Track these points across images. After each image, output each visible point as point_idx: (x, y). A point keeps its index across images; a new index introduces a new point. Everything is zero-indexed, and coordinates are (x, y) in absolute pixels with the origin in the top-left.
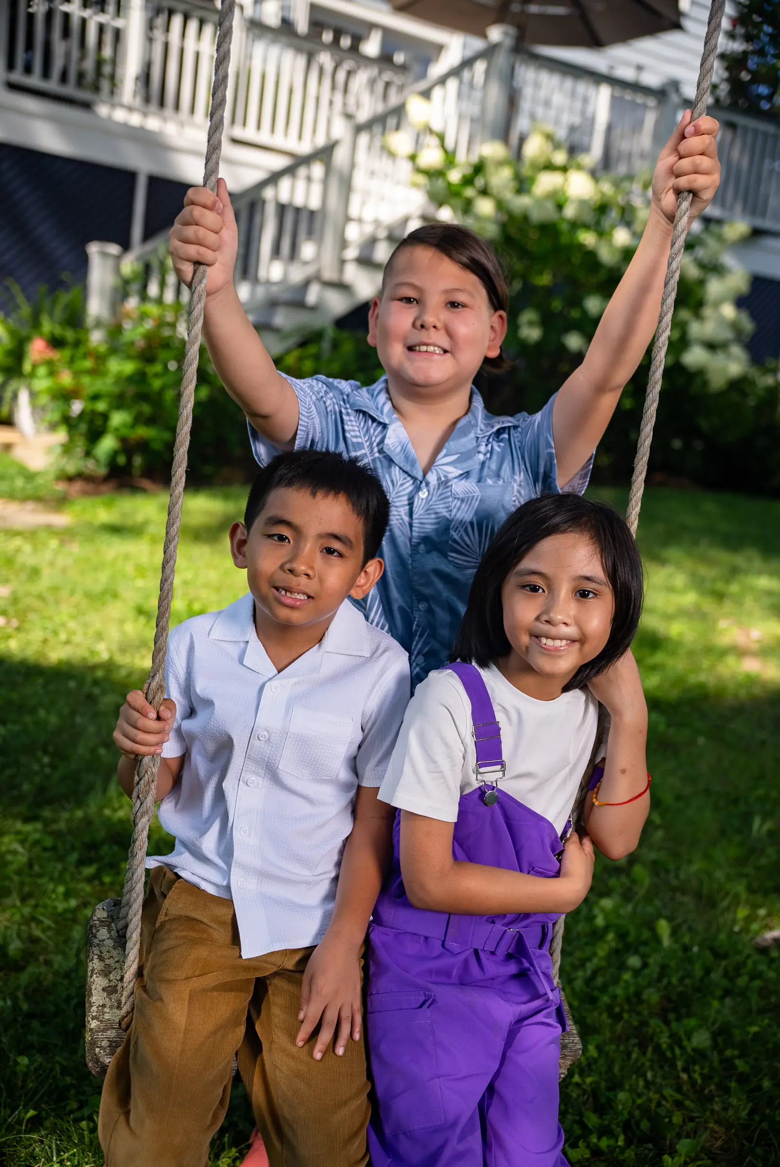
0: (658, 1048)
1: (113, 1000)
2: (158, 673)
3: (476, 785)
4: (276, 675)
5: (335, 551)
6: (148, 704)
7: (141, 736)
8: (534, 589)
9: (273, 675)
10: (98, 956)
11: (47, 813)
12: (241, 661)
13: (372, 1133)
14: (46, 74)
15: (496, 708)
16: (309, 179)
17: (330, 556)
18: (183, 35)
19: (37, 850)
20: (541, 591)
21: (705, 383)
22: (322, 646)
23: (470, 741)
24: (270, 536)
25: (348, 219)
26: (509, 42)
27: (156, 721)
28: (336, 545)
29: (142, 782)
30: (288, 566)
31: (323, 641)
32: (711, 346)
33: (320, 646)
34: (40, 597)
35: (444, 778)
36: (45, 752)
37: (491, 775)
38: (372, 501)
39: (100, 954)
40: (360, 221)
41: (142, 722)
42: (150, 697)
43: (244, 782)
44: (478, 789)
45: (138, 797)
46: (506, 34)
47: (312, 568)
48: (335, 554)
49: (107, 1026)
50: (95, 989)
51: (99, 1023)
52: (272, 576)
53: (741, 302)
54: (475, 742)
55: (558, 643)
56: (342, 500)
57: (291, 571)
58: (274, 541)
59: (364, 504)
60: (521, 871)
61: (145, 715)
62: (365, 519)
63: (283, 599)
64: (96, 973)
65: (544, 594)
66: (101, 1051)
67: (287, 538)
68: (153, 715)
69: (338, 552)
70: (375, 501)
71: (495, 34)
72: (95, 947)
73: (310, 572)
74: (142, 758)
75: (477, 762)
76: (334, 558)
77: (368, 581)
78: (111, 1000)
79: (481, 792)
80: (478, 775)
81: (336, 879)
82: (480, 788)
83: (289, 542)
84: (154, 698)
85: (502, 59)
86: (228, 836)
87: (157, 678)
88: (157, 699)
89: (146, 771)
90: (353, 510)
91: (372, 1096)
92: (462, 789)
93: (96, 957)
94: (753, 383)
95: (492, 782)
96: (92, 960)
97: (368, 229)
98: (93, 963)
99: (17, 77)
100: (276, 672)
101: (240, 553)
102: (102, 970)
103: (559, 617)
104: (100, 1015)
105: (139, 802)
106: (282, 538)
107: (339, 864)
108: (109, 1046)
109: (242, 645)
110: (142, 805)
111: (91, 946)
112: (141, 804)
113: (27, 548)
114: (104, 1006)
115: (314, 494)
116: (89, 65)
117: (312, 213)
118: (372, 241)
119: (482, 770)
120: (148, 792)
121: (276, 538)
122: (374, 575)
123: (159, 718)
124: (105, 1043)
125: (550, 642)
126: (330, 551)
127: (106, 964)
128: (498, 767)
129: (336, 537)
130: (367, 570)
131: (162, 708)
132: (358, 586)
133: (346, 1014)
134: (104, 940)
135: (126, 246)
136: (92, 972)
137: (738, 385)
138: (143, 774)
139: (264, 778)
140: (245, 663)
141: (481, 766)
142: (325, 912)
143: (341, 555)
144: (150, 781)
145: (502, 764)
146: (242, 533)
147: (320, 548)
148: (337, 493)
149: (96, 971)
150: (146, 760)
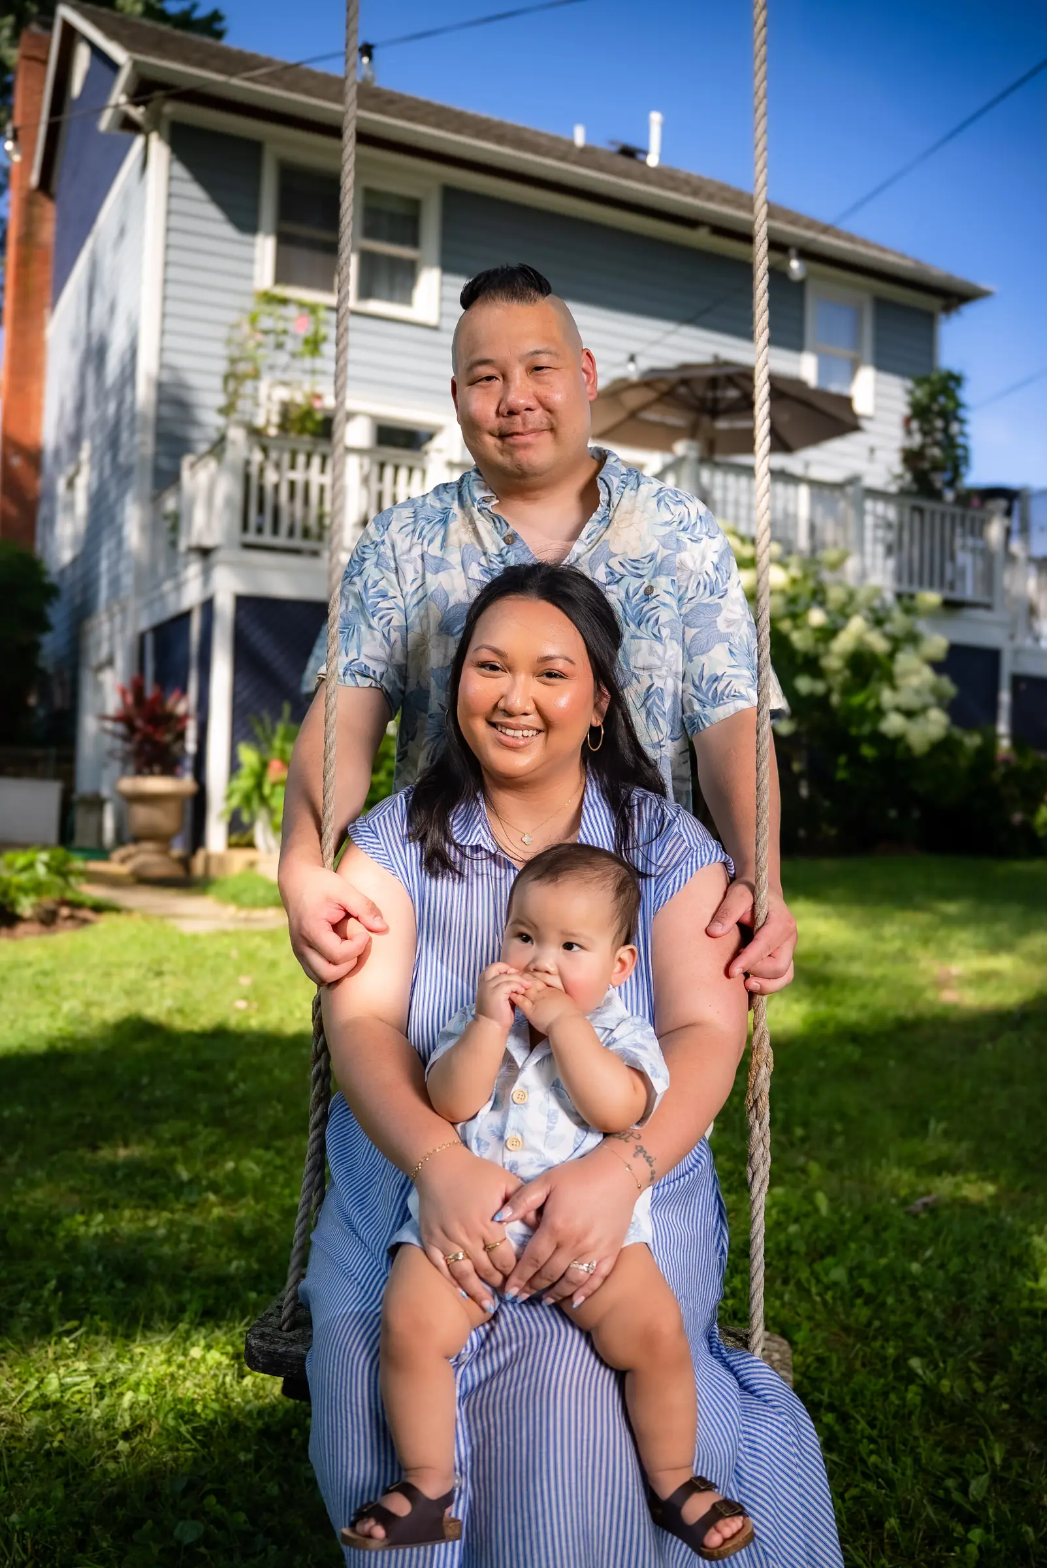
0: (799, 1284)
11: (279, 1143)
14: (275, 531)
18: (395, 482)
19: (270, 1169)
21: (908, 749)
26: (694, 454)
32: (909, 714)
34: (279, 984)
36: (279, 1100)
46: (689, 448)
53: (938, 667)
71: (681, 448)
85: (686, 471)
94: (959, 744)
99: (251, 537)
113: (267, 945)
116: (313, 521)
137: (944, 746)
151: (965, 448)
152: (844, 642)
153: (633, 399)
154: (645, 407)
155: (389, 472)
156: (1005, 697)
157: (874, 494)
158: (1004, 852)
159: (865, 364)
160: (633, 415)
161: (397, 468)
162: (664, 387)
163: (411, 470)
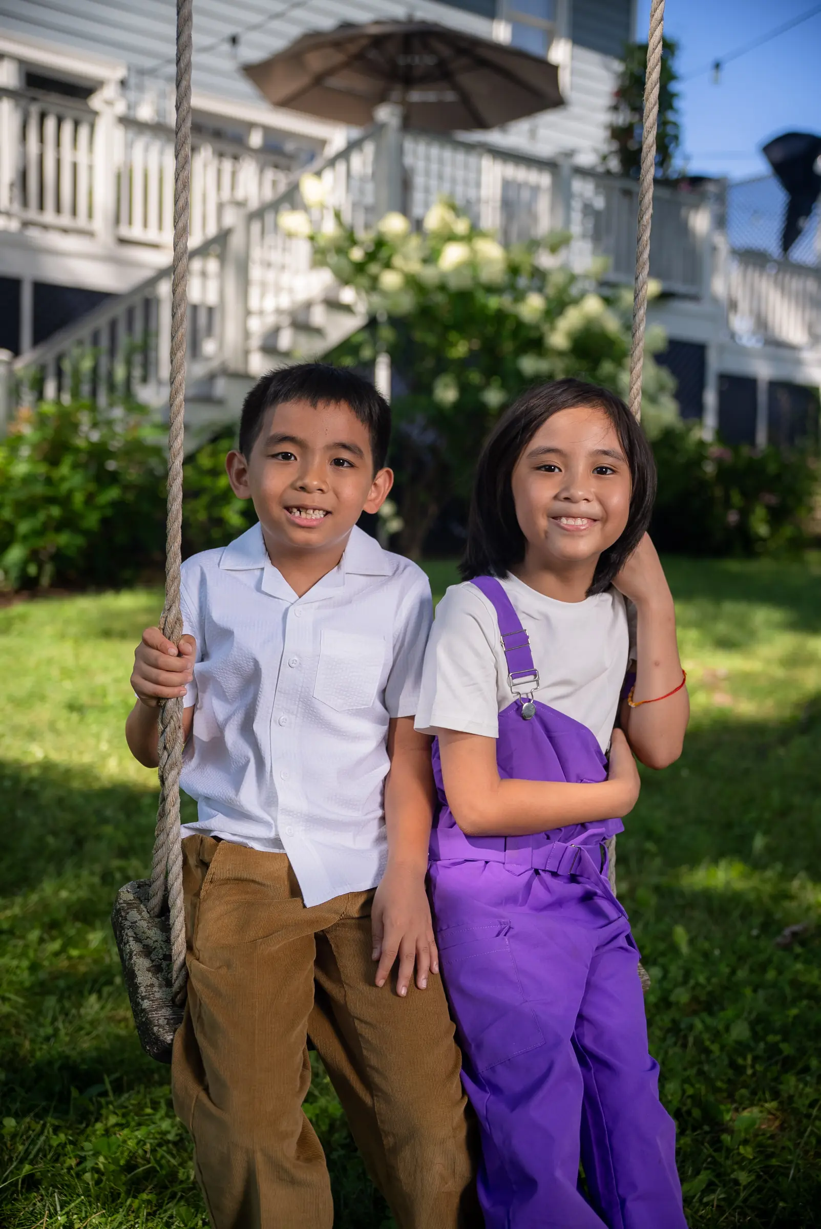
1: (160, 979)
2: (174, 604)
3: (512, 698)
4: (298, 600)
5: (344, 461)
6: (167, 640)
7: (164, 676)
8: (550, 469)
9: (295, 600)
10: (134, 937)
12: (258, 588)
13: (466, 1077)
15: (521, 617)
16: (204, 274)
17: (341, 468)
20: (557, 470)
22: (342, 567)
23: (500, 650)
24: (275, 456)
25: (248, 313)
26: (395, 122)
27: (178, 658)
28: (345, 455)
29: (168, 729)
30: (299, 484)
31: (342, 562)
33: (339, 568)
35: (480, 690)
37: (525, 686)
38: (374, 406)
39: (135, 936)
40: (261, 313)
41: (163, 659)
42: (168, 631)
43: (275, 721)
44: (515, 704)
45: (165, 748)
47: (325, 482)
48: (345, 465)
49: (159, 1004)
50: (139, 970)
51: (151, 1002)
52: (281, 496)
53: (659, 360)
54: (505, 652)
55: (579, 522)
56: (344, 406)
57: (303, 489)
58: (280, 461)
59: (367, 410)
60: (568, 780)
61: (164, 652)
62: (370, 426)
63: (298, 521)
64: (135, 955)
65: (560, 473)
66: (160, 1029)
67: (292, 455)
68: (174, 651)
69: (348, 462)
70: (377, 407)
71: (381, 115)
72: (128, 929)
73: (324, 487)
74: (165, 703)
75: (509, 673)
76: (345, 469)
77: (379, 493)
78: (158, 979)
79: (517, 705)
80: (513, 688)
81: (383, 819)
82: (515, 702)
83: (296, 459)
84: (172, 633)
85: (390, 139)
86: (268, 782)
87: (174, 611)
88: (176, 633)
89: (172, 717)
90: (357, 417)
91: (459, 1038)
92: (500, 703)
93: (131, 939)
95: (527, 694)
96: (128, 942)
97: (271, 320)
98: (129, 945)
100: (298, 597)
101: (240, 483)
102: (141, 951)
103: (580, 493)
104: (150, 995)
105: (166, 754)
106: (286, 456)
107: (383, 805)
108: (167, 1024)
109: (258, 573)
110: (171, 756)
111: (124, 929)
112: (169, 756)
114: (152, 985)
115: (314, 405)
117: (210, 310)
118: (275, 331)
119: (516, 681)
120: (175, 740)
121: (280, 457)
122: (385, 487)
123: (180, 654)
124: (162, 1021)
125: (571, 522)
126: (338, 462)
127: (144, 945)
128: (531, 677)
129: (344, 446)
130: (376, 482)
131: (182, 642)
132: (371, 501)
133: (422, 945)
134: (136, 922)
135: (16, 351)
136: (131, 955)
137: (665, 443)
138: (168, 721)
139: (297, 716)
140: (264, 588)
141: (514, 677)
142: (380, 852)
143: (352, 465)
144: (177, 727)
145: (535, 673)
146: (240, 462)
147: (329, 461)
148: (338, 401)
149: (135, 952)
150: (170, 704)
151: (675, 125)
152: (571, 320)
153: (316, 62)
154: (330, 72)
155: (50, 124)
156: (710, 398)
157: (582, 172)
158: (722, 551)
159: (560, 37)
160: (319, 80)
161: (60, 121)
162: (353, 48)
163: (76, 124)
